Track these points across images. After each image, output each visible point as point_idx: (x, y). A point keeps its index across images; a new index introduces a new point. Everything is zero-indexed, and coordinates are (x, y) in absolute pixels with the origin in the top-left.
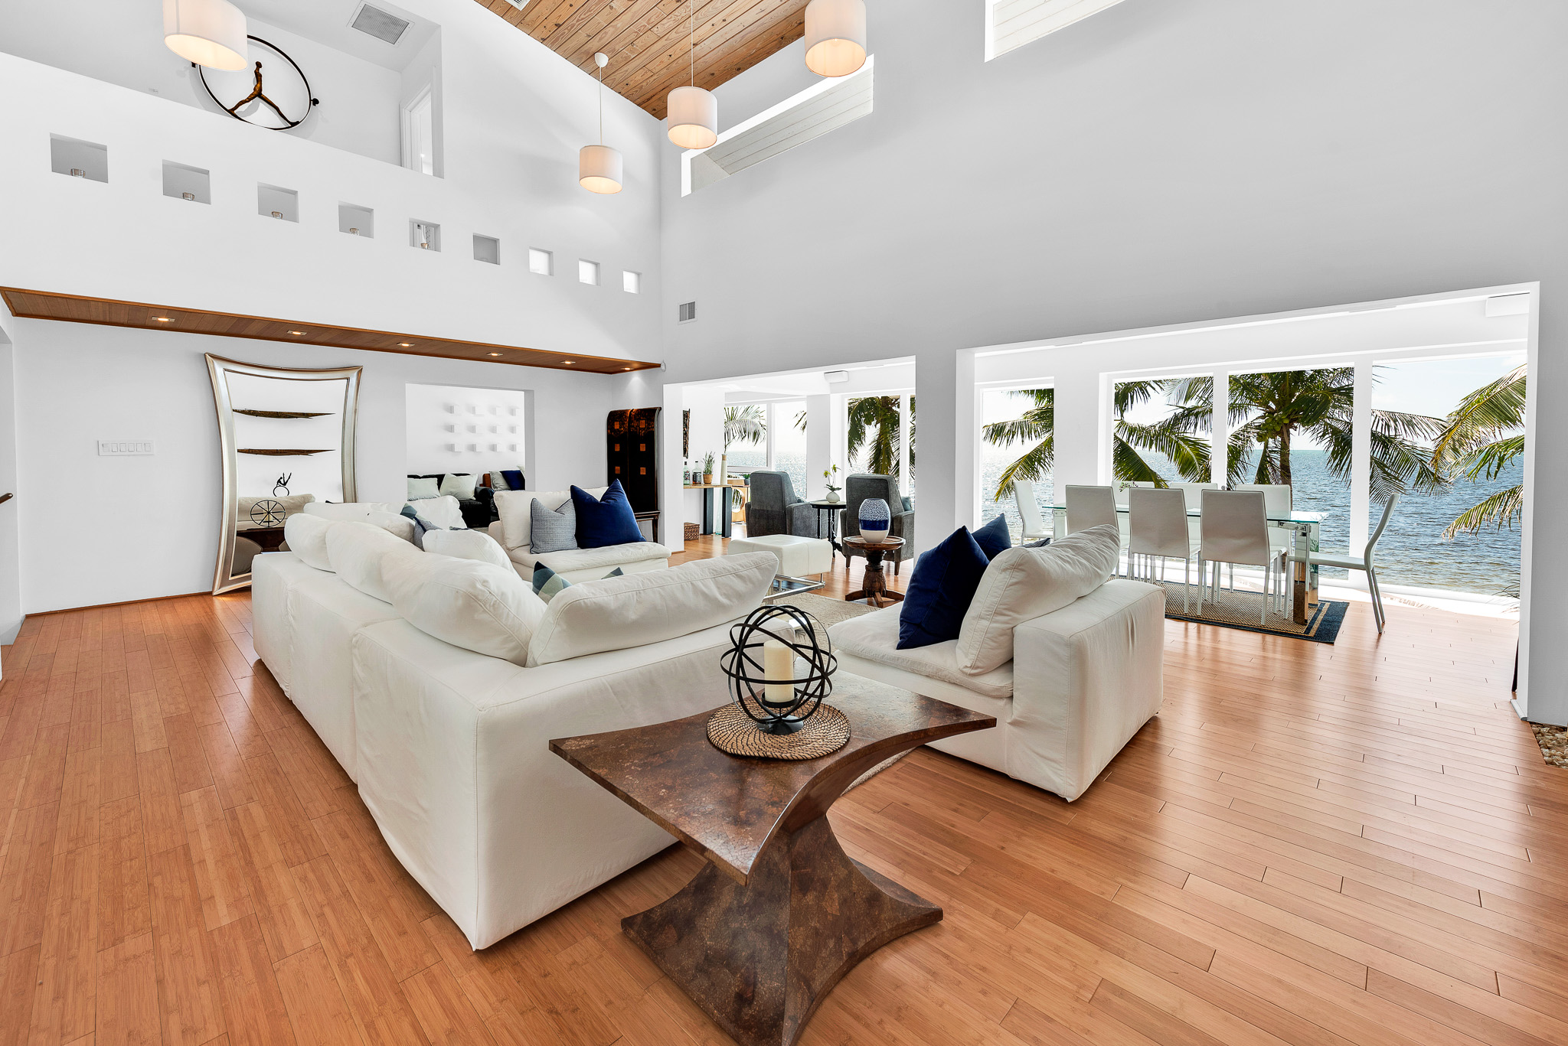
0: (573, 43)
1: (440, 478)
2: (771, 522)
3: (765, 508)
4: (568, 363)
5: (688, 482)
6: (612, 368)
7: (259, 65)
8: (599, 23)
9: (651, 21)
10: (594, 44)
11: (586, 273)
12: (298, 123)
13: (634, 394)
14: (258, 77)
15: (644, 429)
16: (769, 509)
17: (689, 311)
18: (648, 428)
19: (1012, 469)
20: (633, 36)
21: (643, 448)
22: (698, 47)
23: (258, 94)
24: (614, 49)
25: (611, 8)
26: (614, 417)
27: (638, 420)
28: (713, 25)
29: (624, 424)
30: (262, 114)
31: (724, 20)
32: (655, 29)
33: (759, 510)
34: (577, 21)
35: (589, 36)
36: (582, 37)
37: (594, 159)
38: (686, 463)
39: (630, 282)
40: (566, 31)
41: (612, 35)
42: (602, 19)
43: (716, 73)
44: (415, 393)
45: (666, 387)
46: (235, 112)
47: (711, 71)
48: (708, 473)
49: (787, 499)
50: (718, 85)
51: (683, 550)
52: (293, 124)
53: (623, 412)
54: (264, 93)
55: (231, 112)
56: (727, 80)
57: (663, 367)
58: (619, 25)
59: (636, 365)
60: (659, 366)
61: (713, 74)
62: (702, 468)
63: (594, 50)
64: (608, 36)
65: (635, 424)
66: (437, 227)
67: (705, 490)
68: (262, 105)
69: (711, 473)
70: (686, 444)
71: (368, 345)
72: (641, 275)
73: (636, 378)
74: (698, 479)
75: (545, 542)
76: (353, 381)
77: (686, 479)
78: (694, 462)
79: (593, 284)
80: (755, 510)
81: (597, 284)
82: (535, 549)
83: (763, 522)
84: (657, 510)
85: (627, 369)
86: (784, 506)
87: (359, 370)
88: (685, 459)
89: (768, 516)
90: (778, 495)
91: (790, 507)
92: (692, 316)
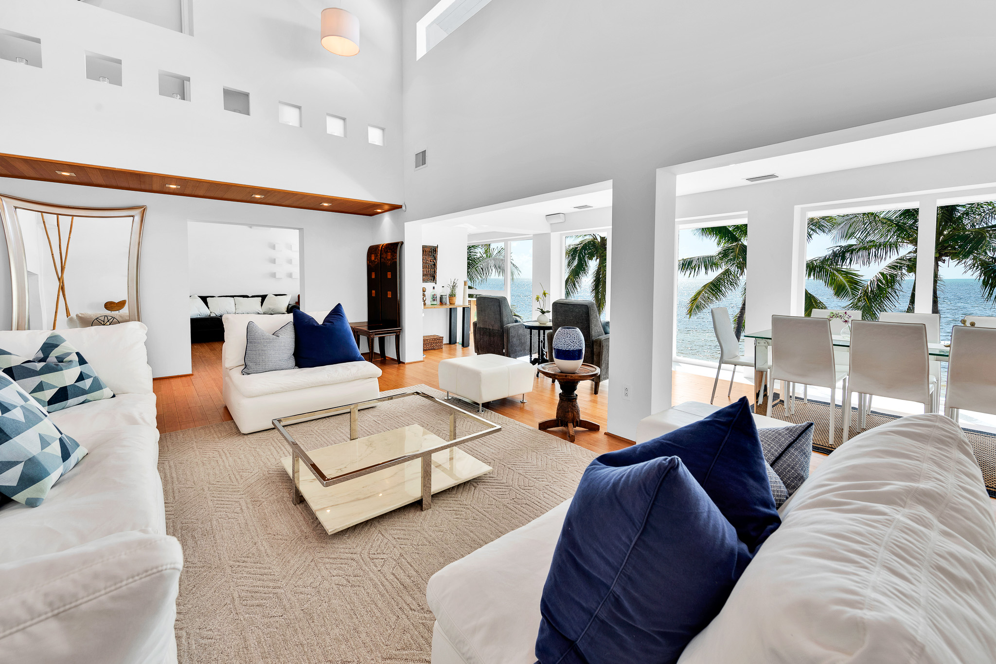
1: (264, 297)
2: (492, 339)
3: (487, 327)
4: (326, 204)
5: (435, 303)
6: (368, 210)
11: (334, 127)
13: (384, 231)
15: (389, 260)
16: (491, 328)
17: (422, 158)
18: (393, 259)
19: (699, 293)
21: (389, 275)
26: (373, 251)
27: (387, 252)
29: (377, 256)
33: (483, 328)
38: (434, 288)
39: (374, 136)
44: (196, 228)
45: (407, 225)
48: (452, 295)
49: (505, 319)
51: (422, 359)
53: (377, 246)
57: (404, 208)
59: (387, 207)
60: (400, 207)
62: (447, 292)
65: (384, 256)
66: (188, 79)
67: (451, 309)
69: (455, 295)
70: (435, 272)
71: (143, 187)
72: (383, 129)
73: (387, 219)
74: (444, 300)
75: (256, 363)
76: (137, 219)
77: (434, 300)
78: (441, 287)
79: (342, 136)
80: (480, 328)
81: (345, 136)
82: (246, 370)
83: (486, 338)
84: (399, 327)
85: (379, 211)
86: (502, 326)
87: (143, 209)
88: (433, 284)
89: (490, 335)
90: (498, 316)
91: (507, 326)
92: (424, 163)
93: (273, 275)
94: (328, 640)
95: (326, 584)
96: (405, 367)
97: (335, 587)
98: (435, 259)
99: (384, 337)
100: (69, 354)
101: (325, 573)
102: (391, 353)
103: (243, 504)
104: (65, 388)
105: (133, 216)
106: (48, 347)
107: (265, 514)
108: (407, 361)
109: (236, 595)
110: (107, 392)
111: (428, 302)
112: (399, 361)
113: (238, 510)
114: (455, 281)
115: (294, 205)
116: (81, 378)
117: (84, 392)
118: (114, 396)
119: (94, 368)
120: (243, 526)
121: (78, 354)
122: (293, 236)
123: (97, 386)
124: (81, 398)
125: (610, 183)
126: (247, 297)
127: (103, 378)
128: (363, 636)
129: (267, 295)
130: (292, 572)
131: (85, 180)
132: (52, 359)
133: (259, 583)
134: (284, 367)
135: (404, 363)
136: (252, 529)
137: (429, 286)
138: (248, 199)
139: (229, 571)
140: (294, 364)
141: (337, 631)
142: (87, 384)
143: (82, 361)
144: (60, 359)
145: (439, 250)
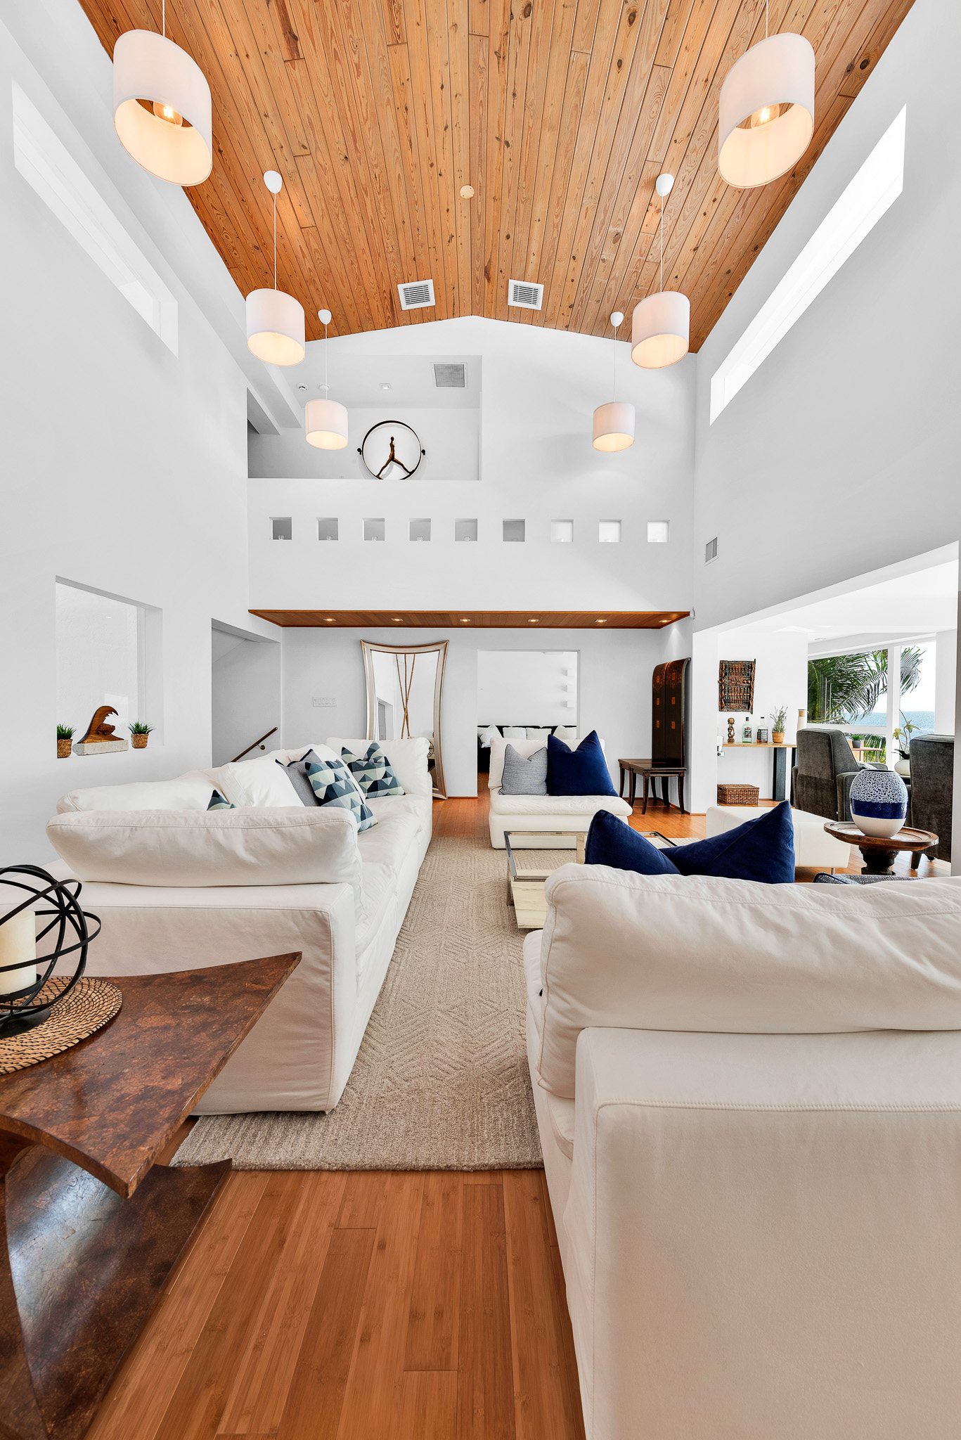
0: (589, 318)
2: (819, 793)
3: (812, 775)
4: (601, 621)
5: (748, 739)
6: (653, 622)
7: (392, 439)
8: (601, 283)
9: (642, 253)
10: (606, 307)
11: (609, 533)
12: (414, 471)
13: (672, 646)
14: (392, 446)
15: (674, 682)
16: (818, 776)
17: (712, 548)
18: (677, 681)
20: (634, 278)
21: (673, 701)
22: (700, 250)
23: (392, 458)
24: (624, 302)
25: (604, 261)
26: (659, 671)
27: (671, 672)
28: (705, 214)
29: (662, 677)
30: (396, 471)
31: (715, 200)
32: (650, 257)
33: (806, 777)
34: (583, 293)
35: (598, 301)
36: (593, 305)
37: (603, 418)
38: (747, 719)
39: (657, 533)
40: (580, 308)
41: (616, 288)
42: (601, 278)
43: (732, 267)
44: (484, 656)
45: (697, 636)
46: (380, 476)
47: (724, 269)
48: (778, 730)
49: (840, 765)
50: (740, 281)
52: (411, 473)
53: (663, 665)
54: (396, 457)
55: (378, 477)
56: (747, 269)
57: (691, 615)
58: (617, 275)
59: (674, 616)
60: (687, 614)
61: (729, 272)
62: (769, 725)
63: (607, 313)
64: (613, 291)
65: (669, 677)
67: (775, 749)
68: (395, 466)
69: (782, 730)
70: (750, 697)
71: (445, 623)
72: (667, 522)
73: (674, 629)
74: (764, 737)
75: (511, 785)
76: (442, 652)
77: (747, 736)
78: (760, 717)
79: (618, 541)
80: (802, 777)
81: (620, 541)
82: (503, 791)
83: (811, 792)
84: (683, 766)
85: (665, 621)
86: (834, 773)
87: (445, 643)
88: (747, 714)
89: (816, 788)
90: (827, 759)
91: (842, 776)
92: (715, 554)
93: (565, 704)
94: (486, 986)
95: (502, 958)
96: (690, 820)
97: (507, 962)
98: (751, 678)
99: (667, 777)
100: (380, 757)
101: (505, 951)
102: (675, 801)
103: (472, 894)
104: (377, 781)
105: (439, 650)
106: (371, 751)
107: (483, 905)
108: (692, 812)
109: (443, 943)
110: (400, 790)
111: (738, 738)
112: (682, 811)
113: (466, 897)
114: (784, 710)
115: (570, 625)
116: (386, 776)
117: (387, 787)
118: (404, 794)
119: (395, 770)
120: (465, 907)
121: (385, 758)
122: (570, 659)
123: (394, 784)
124: (386, 791)
125: (956, 545)
126: (538, 727)
127: (399, 780)
128: (511, 994)
129: (557, 727)
130: (483, 943)
131: (409, 623)
132: (372, 760)
133: (460, 942)
134: (535, 792)
135: (688, 814)
136: (470, 910)
137: (739, 717)
138: (524, 625)
139: (445, 929)
140: (545, 791)
141: (495, 984)
142: (389, 781)
143: (387, 764)
144: (376, 761)
145: (757, 667)
